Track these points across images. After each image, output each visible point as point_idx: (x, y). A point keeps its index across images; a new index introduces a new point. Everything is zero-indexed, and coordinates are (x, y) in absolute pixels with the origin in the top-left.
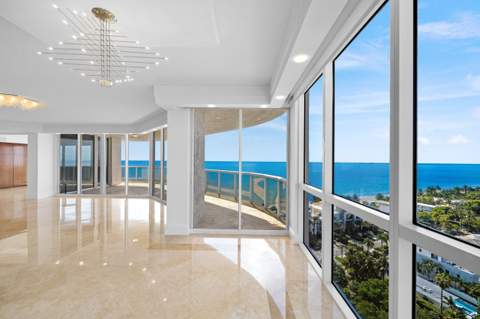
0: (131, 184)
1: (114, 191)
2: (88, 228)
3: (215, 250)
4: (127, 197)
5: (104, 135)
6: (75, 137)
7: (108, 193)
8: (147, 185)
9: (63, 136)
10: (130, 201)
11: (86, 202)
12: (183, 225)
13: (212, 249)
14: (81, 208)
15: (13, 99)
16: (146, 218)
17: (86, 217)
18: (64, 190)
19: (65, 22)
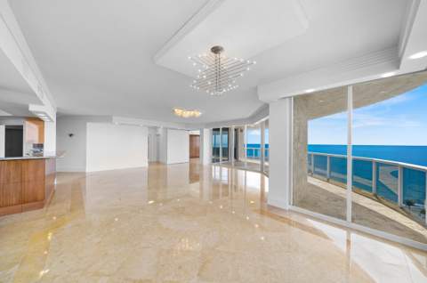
0: (249, 161)
1: (239, 165)
2: (225, 186)
3: (331, 240)
4: (246, 170)
5: (233, 127)
6: (218, 129)
7: (235, 165)
8: (259, 162)
9: (214, 130)
10: (248, 173)
11: (225, 170)
12: (283, 200)
13: (326, 237)
14: (222, 173)
15: (192, 113)
16: (259, 187)
17: (225, 179)
18: (214, 161)
19: (195, 64)
